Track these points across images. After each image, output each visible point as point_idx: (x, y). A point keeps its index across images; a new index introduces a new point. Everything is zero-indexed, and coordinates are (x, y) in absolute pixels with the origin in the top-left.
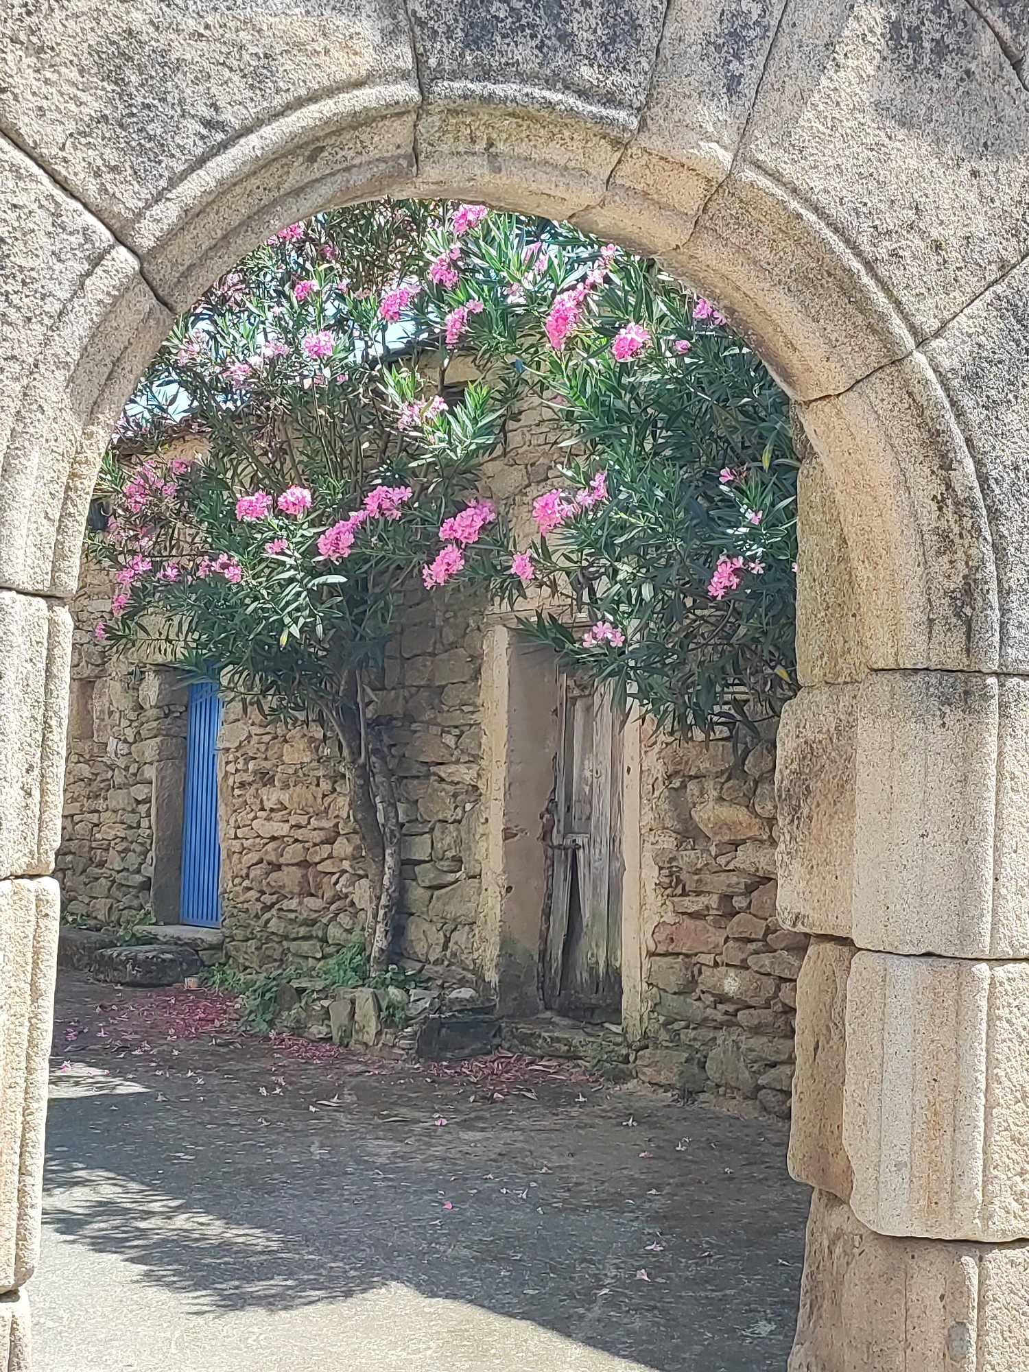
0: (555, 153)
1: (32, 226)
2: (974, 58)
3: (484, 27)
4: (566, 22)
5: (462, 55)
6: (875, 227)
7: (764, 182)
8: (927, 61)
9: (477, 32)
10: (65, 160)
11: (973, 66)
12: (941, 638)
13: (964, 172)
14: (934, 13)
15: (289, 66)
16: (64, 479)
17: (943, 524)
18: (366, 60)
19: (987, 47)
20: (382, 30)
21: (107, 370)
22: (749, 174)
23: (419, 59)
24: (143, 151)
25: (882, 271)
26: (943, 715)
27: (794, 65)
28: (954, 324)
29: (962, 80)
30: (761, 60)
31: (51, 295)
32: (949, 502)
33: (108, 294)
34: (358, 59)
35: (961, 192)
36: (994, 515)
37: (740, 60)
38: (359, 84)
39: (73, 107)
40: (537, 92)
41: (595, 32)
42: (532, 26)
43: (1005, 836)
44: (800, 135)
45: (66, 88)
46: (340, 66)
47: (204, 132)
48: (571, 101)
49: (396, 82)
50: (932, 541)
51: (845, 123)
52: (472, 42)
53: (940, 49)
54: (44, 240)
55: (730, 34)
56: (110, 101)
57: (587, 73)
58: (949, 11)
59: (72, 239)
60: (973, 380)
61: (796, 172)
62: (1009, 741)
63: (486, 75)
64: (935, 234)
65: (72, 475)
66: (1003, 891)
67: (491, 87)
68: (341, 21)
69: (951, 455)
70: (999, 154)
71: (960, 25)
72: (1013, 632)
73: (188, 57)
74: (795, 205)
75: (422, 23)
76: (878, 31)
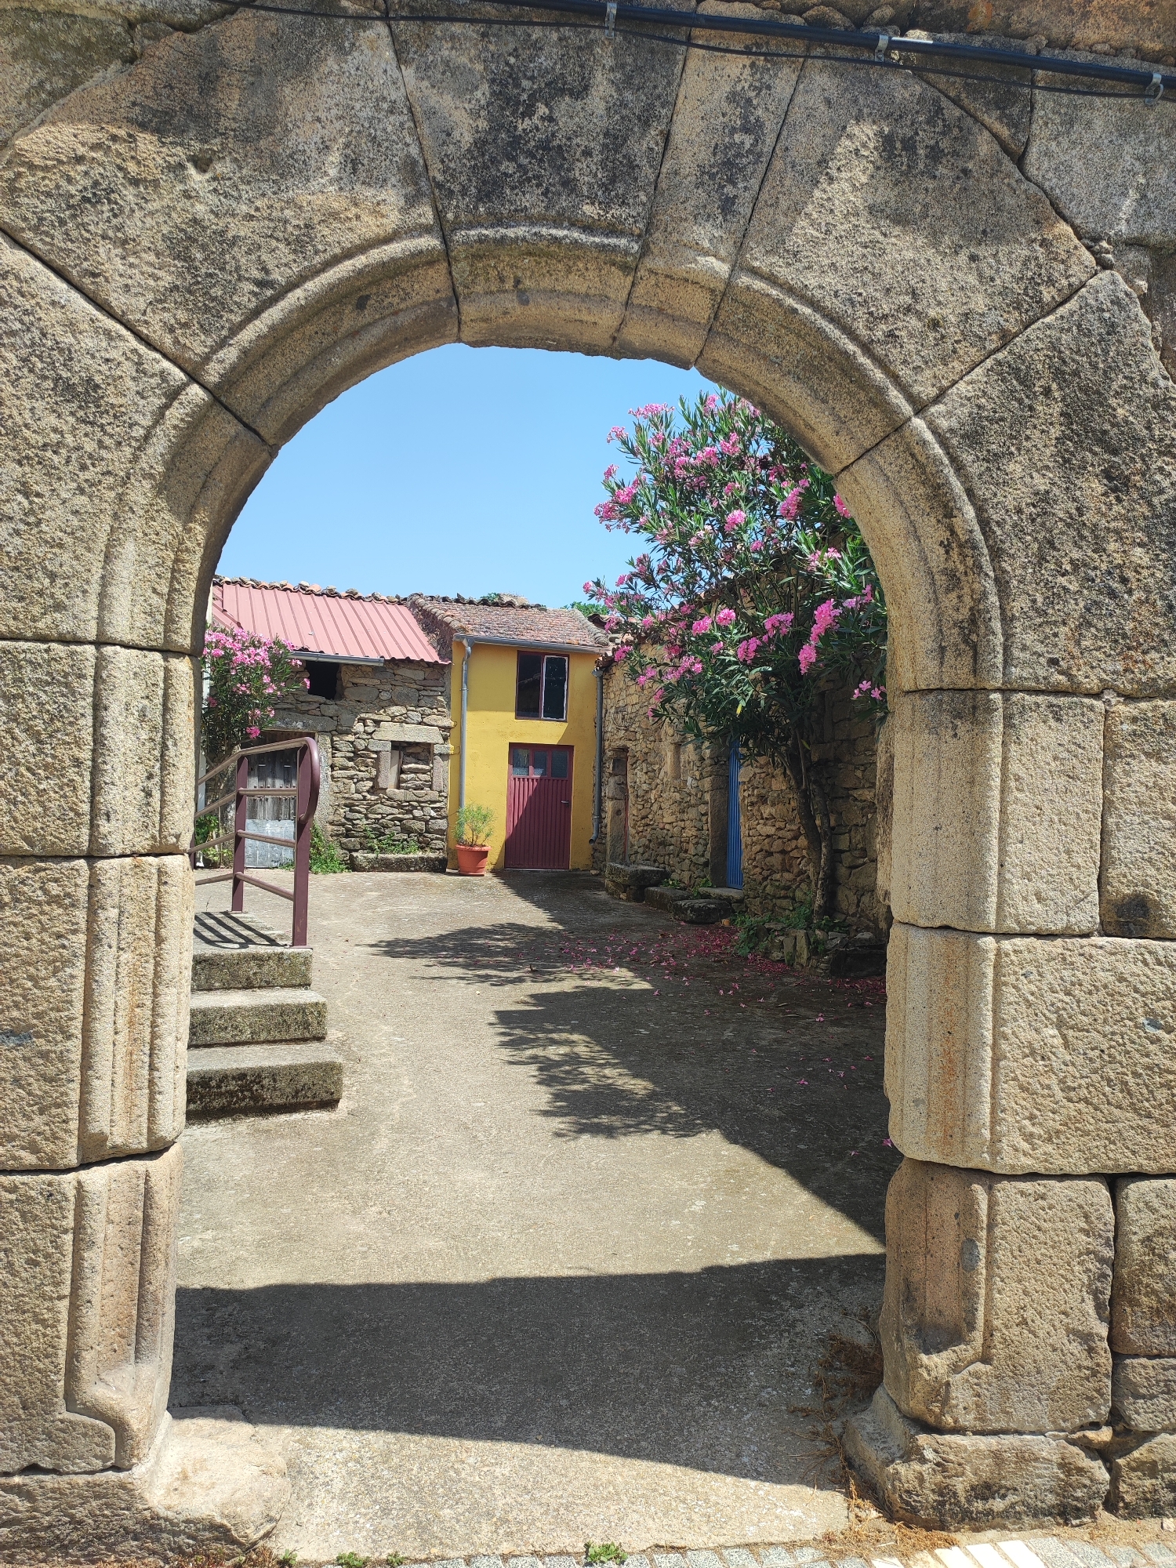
0: (575, 283)
1: (119, 373)
2: (971, 158)
3: (495, 183)
4: (569, 170)
5: (476, 208)
6: (871, 314)
7: (759, 285)
8: (921, 166)
9: (489, 187)
10: (146, 322)
11: (970, 165)
12: (952, 662)
13: (963, 258)
14: (928, 123)
15: (326, 232)
16: (170, 564)
17: (950, 565)
18: (392, 219)
19: (985, 146)
20: (406, 196)
21: (200, 481)
22: (745, 280)
23: (439, 215)
24: (207, 309)
25: (879, 350)
26: (955, 728)
27: (787, 183)
28: (954, 390)
29: (958, 178)
30: (754, 183)
31: (136, 424)
32: (954, 545)
33: (182, 420)
34: (385, 221)
35: (960, 275)
36: (996, 553)
37: (734, 184)
38: (387, 240)
39: (151, 282)
40: (544, 231)
41: (596, 175)
42: (537, 177)
43: (1010, 830)
44: (794, 241)
45: (145, 268)
46: (369, 227)
47: (256, 289)
48: (576, 235)
49: (420, 235)
50: (941, 580)
51: (839, 227)
52: (483, 196)
53: (935, 154)
54: (130, 383)
55: (724, 163)
56: (180, 275)
57: (589, 210)
58: (944, 120)
59: (152, 381)
60: (973, 437)
61: (790, 273)
62: (1013, 747)
63: (499, 222)
64: (932, 313)
65: (176, 561)
66: (1008, 876)
67: (503, 231)
68: (369, 192)
69: (951, 504)
70: (999, 239)
71: (956, 131)
72: (1016, 653)
73: (242, 234)
74: (790, 301)
75: (440, 186)
76: (871, 145)
